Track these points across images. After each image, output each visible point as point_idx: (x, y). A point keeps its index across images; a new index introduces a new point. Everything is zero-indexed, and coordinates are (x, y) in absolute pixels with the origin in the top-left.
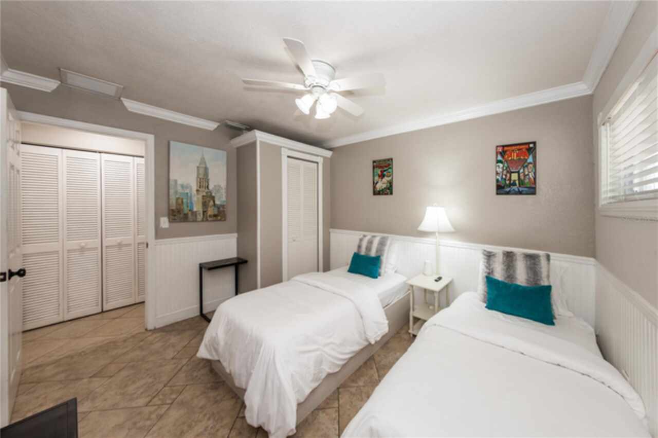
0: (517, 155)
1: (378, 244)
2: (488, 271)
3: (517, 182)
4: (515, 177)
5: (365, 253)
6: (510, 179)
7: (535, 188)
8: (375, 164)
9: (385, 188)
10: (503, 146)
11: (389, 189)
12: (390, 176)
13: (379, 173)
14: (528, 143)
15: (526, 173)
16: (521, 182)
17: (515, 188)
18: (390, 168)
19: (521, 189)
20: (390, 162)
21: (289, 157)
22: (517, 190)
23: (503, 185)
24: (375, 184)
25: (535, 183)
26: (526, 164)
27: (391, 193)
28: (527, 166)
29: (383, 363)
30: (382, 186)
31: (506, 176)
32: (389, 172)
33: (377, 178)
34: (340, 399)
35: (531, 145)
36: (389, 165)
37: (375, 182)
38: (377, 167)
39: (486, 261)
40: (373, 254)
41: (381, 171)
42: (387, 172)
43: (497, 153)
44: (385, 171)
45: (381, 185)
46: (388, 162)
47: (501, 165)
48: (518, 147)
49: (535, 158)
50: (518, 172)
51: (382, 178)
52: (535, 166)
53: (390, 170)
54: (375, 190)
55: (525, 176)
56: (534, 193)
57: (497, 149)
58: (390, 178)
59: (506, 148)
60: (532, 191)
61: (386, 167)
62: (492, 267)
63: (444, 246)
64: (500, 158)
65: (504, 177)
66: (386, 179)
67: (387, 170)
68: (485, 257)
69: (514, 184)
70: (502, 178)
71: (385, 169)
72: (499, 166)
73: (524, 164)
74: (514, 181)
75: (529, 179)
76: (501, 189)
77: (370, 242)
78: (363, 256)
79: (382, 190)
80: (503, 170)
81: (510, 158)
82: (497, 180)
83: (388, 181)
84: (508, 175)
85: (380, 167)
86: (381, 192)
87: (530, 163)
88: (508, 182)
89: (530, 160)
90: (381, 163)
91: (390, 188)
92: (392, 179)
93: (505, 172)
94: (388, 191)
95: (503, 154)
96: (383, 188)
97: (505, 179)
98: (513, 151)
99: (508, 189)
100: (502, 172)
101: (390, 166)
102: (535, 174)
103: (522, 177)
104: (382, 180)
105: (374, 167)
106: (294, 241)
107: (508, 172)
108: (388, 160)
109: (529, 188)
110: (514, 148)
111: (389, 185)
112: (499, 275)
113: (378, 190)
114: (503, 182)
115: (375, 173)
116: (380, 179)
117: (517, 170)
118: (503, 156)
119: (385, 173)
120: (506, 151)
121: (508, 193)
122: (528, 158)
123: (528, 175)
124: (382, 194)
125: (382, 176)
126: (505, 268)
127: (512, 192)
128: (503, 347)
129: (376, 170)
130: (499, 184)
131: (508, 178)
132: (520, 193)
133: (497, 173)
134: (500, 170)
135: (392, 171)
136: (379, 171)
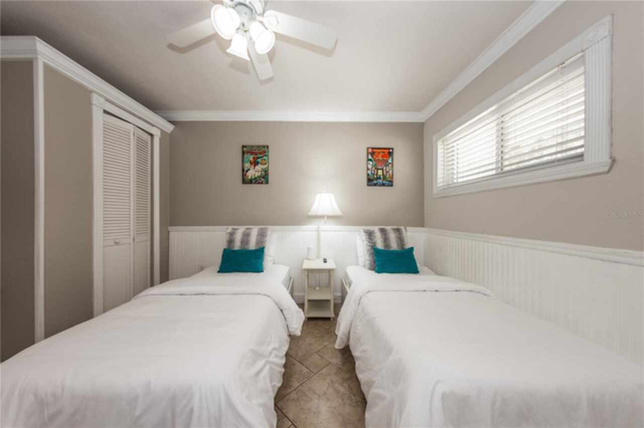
0: (382, 157)
1: (258, 236)
2: (371, 244)
3: (382, 177)
4: (380, 172)
5: (241, 247)
6: (377, 174)
7: (392, 182)
8: (245, 149)
9: (259, 177)
10: (373, 148)
11: (263, 178)
12: (265, 164)
13: (251, 159)
14: (389, 149)
15: (388, 170)
16: (384, 178)
17: (380, 181)
18: (266, 155)
19: (384, 182)
20: (266, 149)
21: (105, 112)
22: (381, 182)
23: (372, 178)
24: (244, 172)
25: (392, 178)
26: (388, 164)
27: (267, 182)
28: (388, 165)
29: (300, 354)
30: (255, 175)
31: (374, 171)
32: (265, 160)
33: (247, 165)
34: (287, 415)
35: (391, 150)
36: (265, 152)
37: (246, 169)
38: (248, 152)
39: (367, 237)
40: (252, 246)
41: (254, 158)
42: (262, 160)
43: (368, 153)
44: (259, 158)
45: (252, 173)
46: (263, 149)
47: (371, 163)
48: (383, 150)
49: (392, 160)
50: (382, 169)
51: (255, 166)
52: (392, 166)
53: (265, 158)
54: (245, 178)
55: (387, 172)
56: (392, 185)
57: (368, 150)
58: (265, 166)
59: (375, 150)
60: (391, 184)
61: (260, 154)
62: (374, 241)
63: (324, 231)
64: (370, 157)
65: (373, 172)
66: (259, 167)
67: (261, 157)
68: (367, 234)
69: (380, 178)
70: (372, 173)
71: (259, 156)
72: (369, 164)
73: (386, 164)
74: (380, 176)
75: (389, 175)
76: (371, 181)
77: (246, 235)
78: (238, 251)
79: (255, 178)
80: (372, 167)
81: (377, 158)
82: (368, 175)
83: (263, 169)
84: (376, 171)
85: (252, 153)
86: (253, 181)
87: (390, 163)
88: (375, 176)
89: (390, 161)
90: (253, 149)
91: (266, 177)
92: (268, 166)
93: (373, 169)
94: (262, 180)
95: (373, 154)
96: (256, 176)
97: (374, 174)
98: (379, 152)
99: (375, 182)
100: (372, 168)
101: (266, 154)
102: (393, 171)
103: (385, 173)
104: (254, 168)
105: (243, 153)
106: (117, 243)
107: (375, 168)
108: (264, 147)
109: (389, 181)
110: (380, 151)
111: (263, 173)
112: (380, 245)
113: (250, 178)
114: (372, 176)
115: (246, 160)
116: (252, 167)
117: (381, 168)
118: (372, 156)
119: (259, 160)
120: (375, 152)
121: (375, 185)
122: (389, 159)
123: (389, 172)
124: (255, 183)
125: (255, 163)
126: (383, 240)
127: (378, 184)
128: (425, 291)
129: (246, 155)
130: (369, 177)
131: (376, 173)
132: (383, 185)
133: (368, 169)
134: (370, 167)
135: (268, 159)
136: (251, 158)
